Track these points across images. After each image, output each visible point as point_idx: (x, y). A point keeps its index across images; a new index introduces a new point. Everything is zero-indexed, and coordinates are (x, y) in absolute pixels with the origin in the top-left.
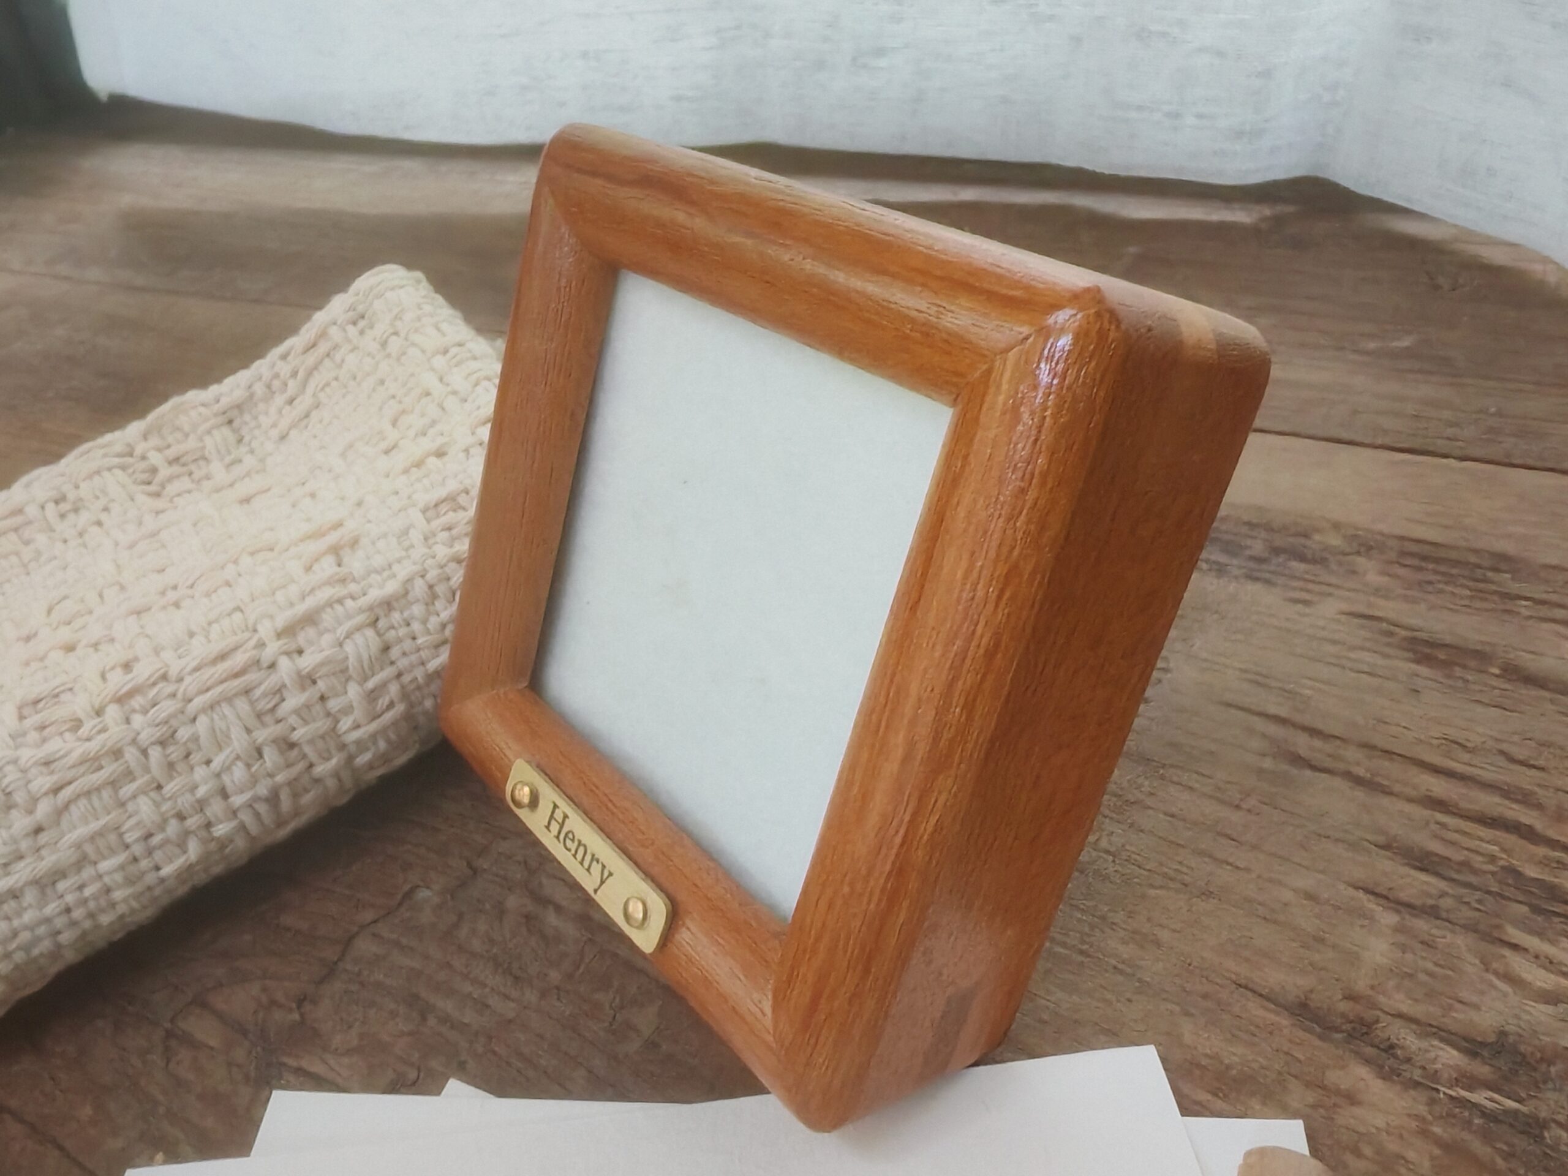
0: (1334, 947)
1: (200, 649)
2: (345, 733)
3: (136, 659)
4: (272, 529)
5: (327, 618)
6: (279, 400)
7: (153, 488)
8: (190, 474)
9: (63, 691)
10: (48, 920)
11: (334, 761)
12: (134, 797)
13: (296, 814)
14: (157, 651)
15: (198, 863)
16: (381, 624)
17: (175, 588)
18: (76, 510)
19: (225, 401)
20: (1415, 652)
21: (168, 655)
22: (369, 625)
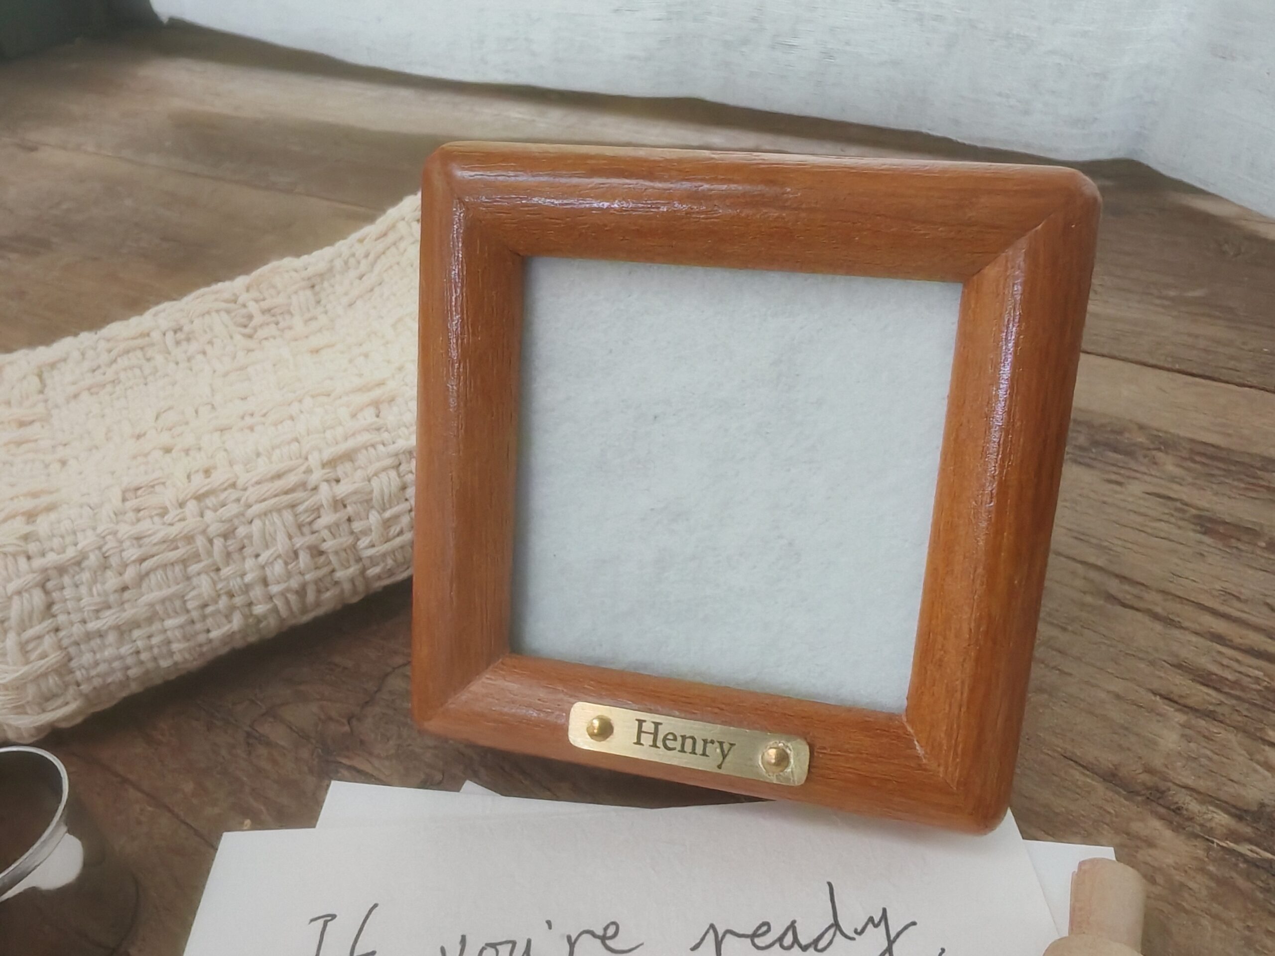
0: (1137, 735)
1: (263, 467)
2: (362, 549)
3: (215, 468)
4: (331, 379)
5: (362, 458)
6: (353, 274)
7: (247, 331)
8: (277, 323)
9: (158, 484)
10: (121, 658)
11: (351, 570)
12: (199, 574)
13: (318, 604)
14: (231, 464)
15: (240, 631)
16: (402, 468)
17: (252, 415)
18: (188, 340)
19: (311, 271)
20: (1202, 526)
21: (238, 468)
22: (393, 467)
